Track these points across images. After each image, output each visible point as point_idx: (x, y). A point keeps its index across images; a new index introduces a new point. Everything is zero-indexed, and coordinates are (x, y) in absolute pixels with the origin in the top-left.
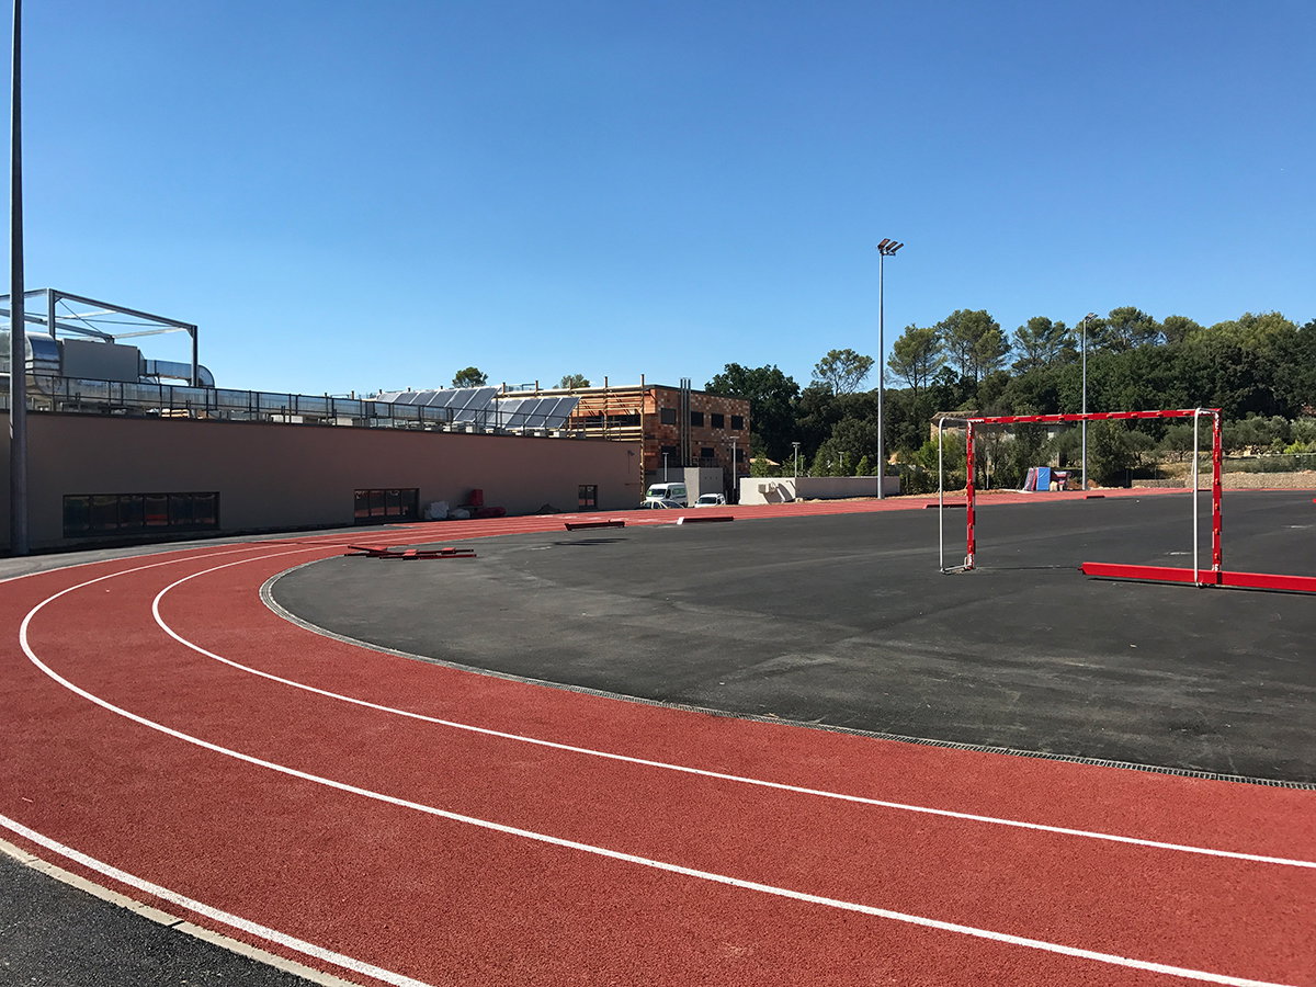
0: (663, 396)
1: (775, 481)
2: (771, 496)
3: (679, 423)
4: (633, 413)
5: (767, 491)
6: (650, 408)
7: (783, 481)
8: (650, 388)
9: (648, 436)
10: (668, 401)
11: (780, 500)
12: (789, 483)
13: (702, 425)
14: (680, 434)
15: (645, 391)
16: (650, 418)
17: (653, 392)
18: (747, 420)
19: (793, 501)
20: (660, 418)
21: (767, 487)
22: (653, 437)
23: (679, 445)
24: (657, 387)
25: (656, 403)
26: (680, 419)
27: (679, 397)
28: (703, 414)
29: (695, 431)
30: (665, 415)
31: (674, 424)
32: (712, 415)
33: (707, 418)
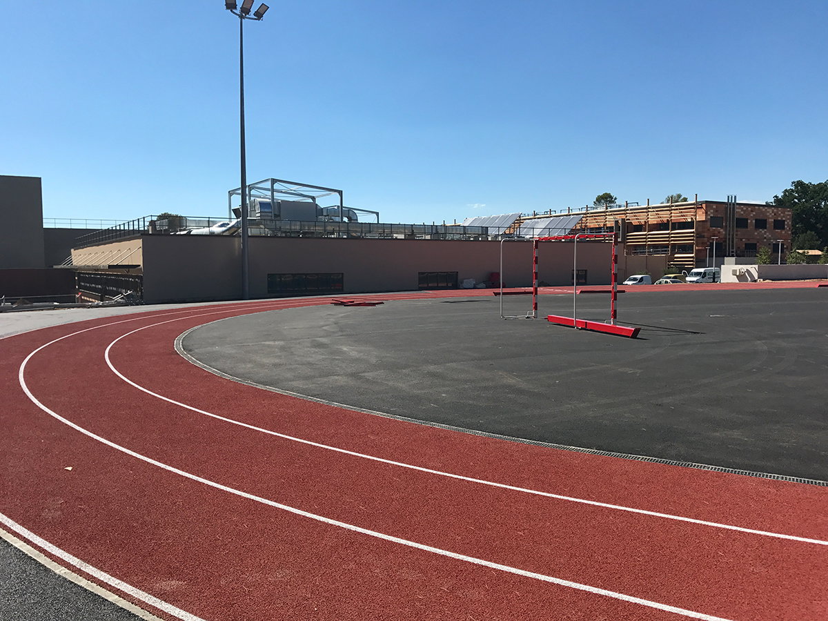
0: (712, 208)
1: (744, 268)
2: (741, 277)
3: (726, 226)
4: (690, 220)
5: (738, 274)
6: (701, 217)
7: (748, 267)
8: (702, 203)
9: (699, 235)
10: (717, 211)
11: (747, 280)
12: (753, 269)
13: (747, 227)
14: (726, 234)
15: (697, 206)
16: (701, 223)
17: (704, 206)
18: (788, 222)
19: (756, 281)
20: (709, 224)
21: (738, 272)
22: (704, 237)
23: (725, 241)
24: (706, 202)
25: (706, 213)
26: (726, 223)
27: (727, 208)
28: (747, 220)
29: (741, 231)
30: (714, 221)
31: (722, 227)
32: (756, 220)
33: (752, 222)
